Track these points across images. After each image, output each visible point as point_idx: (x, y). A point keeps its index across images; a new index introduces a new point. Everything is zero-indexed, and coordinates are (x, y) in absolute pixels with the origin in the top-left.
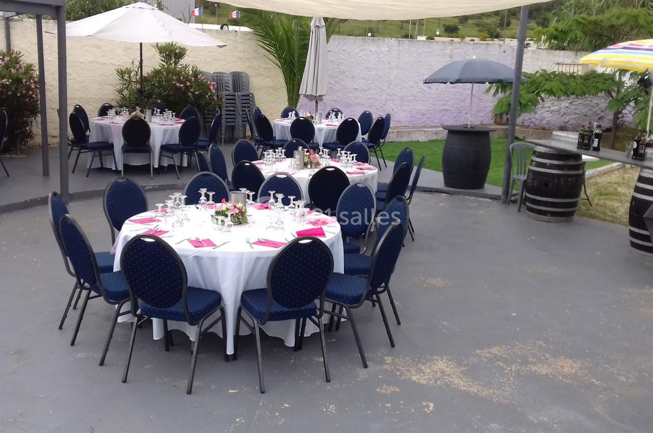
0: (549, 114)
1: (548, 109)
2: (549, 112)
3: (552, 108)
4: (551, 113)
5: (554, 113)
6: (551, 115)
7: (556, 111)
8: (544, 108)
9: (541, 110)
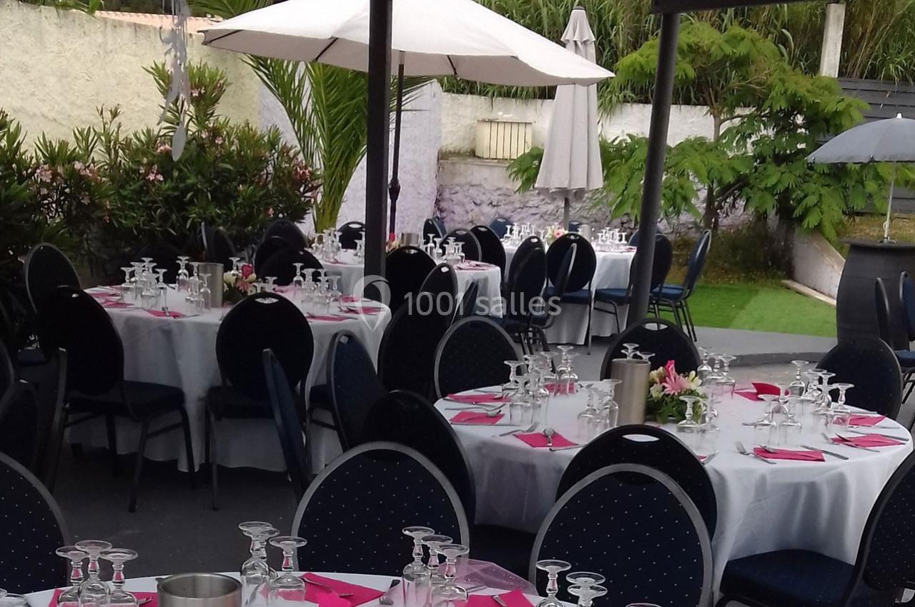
0: (536, 220)
1: (533, 211)
2: (537, 216)
3: (543, 209)
4: (542, 217)
5: (546, 217)
6: (542, 220)
7: (550, 214)
8: (525, 209)
9: (520, 213)
